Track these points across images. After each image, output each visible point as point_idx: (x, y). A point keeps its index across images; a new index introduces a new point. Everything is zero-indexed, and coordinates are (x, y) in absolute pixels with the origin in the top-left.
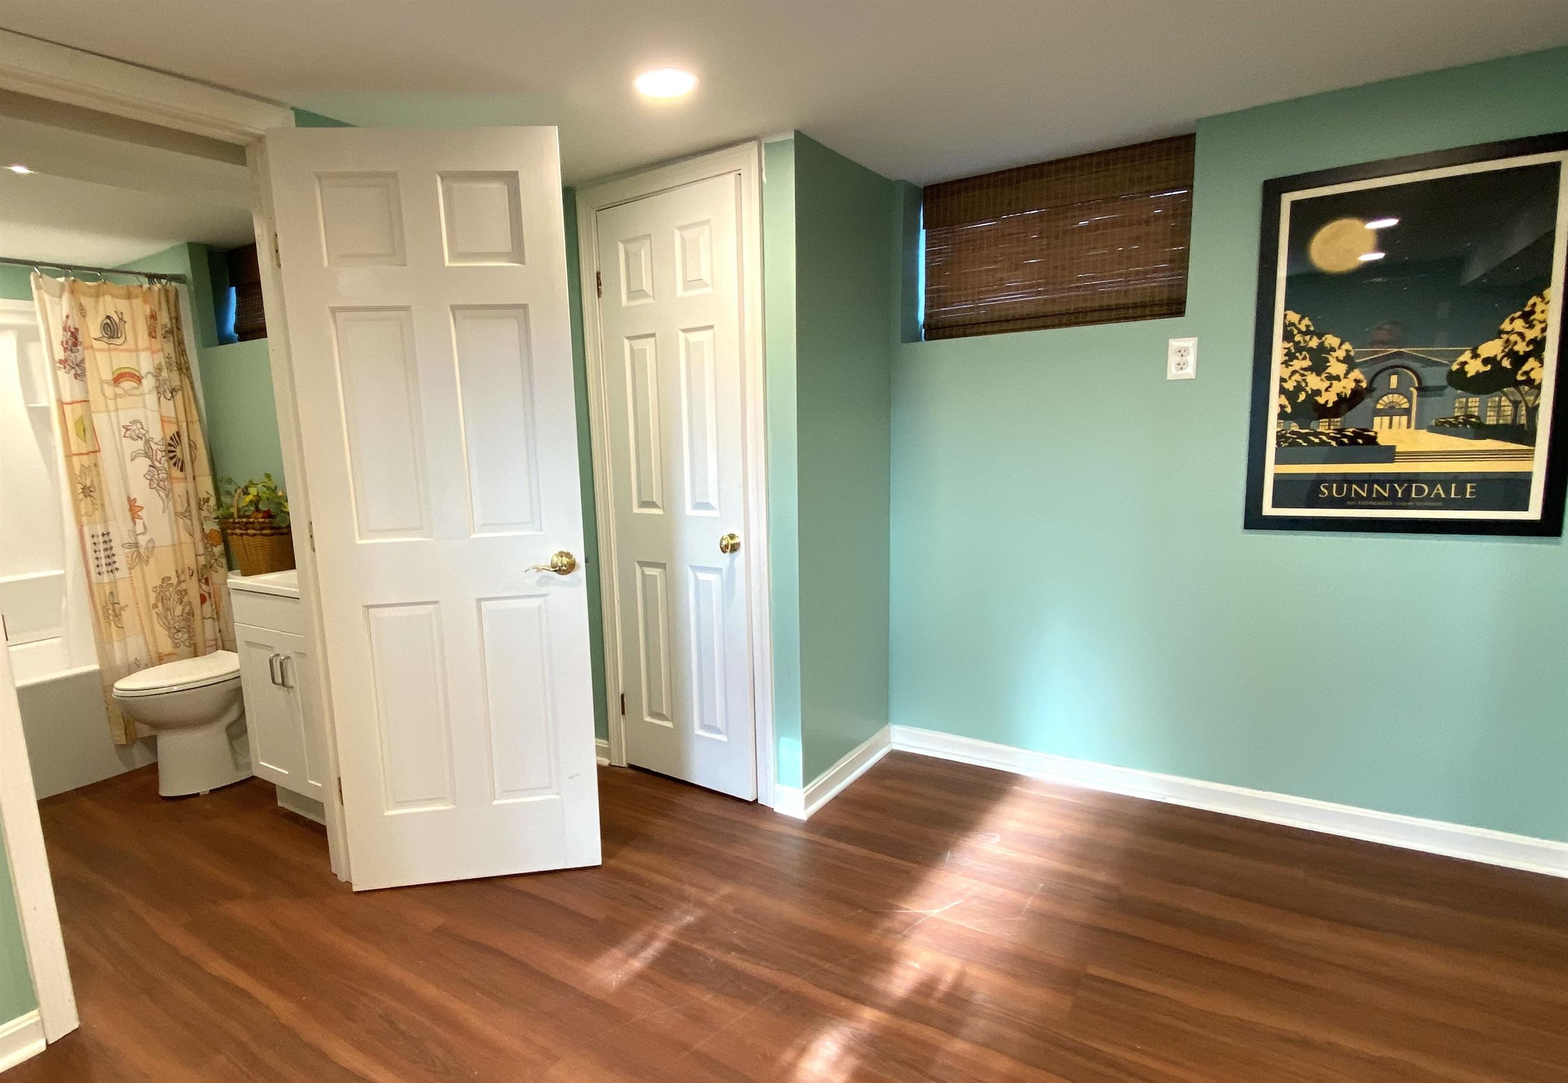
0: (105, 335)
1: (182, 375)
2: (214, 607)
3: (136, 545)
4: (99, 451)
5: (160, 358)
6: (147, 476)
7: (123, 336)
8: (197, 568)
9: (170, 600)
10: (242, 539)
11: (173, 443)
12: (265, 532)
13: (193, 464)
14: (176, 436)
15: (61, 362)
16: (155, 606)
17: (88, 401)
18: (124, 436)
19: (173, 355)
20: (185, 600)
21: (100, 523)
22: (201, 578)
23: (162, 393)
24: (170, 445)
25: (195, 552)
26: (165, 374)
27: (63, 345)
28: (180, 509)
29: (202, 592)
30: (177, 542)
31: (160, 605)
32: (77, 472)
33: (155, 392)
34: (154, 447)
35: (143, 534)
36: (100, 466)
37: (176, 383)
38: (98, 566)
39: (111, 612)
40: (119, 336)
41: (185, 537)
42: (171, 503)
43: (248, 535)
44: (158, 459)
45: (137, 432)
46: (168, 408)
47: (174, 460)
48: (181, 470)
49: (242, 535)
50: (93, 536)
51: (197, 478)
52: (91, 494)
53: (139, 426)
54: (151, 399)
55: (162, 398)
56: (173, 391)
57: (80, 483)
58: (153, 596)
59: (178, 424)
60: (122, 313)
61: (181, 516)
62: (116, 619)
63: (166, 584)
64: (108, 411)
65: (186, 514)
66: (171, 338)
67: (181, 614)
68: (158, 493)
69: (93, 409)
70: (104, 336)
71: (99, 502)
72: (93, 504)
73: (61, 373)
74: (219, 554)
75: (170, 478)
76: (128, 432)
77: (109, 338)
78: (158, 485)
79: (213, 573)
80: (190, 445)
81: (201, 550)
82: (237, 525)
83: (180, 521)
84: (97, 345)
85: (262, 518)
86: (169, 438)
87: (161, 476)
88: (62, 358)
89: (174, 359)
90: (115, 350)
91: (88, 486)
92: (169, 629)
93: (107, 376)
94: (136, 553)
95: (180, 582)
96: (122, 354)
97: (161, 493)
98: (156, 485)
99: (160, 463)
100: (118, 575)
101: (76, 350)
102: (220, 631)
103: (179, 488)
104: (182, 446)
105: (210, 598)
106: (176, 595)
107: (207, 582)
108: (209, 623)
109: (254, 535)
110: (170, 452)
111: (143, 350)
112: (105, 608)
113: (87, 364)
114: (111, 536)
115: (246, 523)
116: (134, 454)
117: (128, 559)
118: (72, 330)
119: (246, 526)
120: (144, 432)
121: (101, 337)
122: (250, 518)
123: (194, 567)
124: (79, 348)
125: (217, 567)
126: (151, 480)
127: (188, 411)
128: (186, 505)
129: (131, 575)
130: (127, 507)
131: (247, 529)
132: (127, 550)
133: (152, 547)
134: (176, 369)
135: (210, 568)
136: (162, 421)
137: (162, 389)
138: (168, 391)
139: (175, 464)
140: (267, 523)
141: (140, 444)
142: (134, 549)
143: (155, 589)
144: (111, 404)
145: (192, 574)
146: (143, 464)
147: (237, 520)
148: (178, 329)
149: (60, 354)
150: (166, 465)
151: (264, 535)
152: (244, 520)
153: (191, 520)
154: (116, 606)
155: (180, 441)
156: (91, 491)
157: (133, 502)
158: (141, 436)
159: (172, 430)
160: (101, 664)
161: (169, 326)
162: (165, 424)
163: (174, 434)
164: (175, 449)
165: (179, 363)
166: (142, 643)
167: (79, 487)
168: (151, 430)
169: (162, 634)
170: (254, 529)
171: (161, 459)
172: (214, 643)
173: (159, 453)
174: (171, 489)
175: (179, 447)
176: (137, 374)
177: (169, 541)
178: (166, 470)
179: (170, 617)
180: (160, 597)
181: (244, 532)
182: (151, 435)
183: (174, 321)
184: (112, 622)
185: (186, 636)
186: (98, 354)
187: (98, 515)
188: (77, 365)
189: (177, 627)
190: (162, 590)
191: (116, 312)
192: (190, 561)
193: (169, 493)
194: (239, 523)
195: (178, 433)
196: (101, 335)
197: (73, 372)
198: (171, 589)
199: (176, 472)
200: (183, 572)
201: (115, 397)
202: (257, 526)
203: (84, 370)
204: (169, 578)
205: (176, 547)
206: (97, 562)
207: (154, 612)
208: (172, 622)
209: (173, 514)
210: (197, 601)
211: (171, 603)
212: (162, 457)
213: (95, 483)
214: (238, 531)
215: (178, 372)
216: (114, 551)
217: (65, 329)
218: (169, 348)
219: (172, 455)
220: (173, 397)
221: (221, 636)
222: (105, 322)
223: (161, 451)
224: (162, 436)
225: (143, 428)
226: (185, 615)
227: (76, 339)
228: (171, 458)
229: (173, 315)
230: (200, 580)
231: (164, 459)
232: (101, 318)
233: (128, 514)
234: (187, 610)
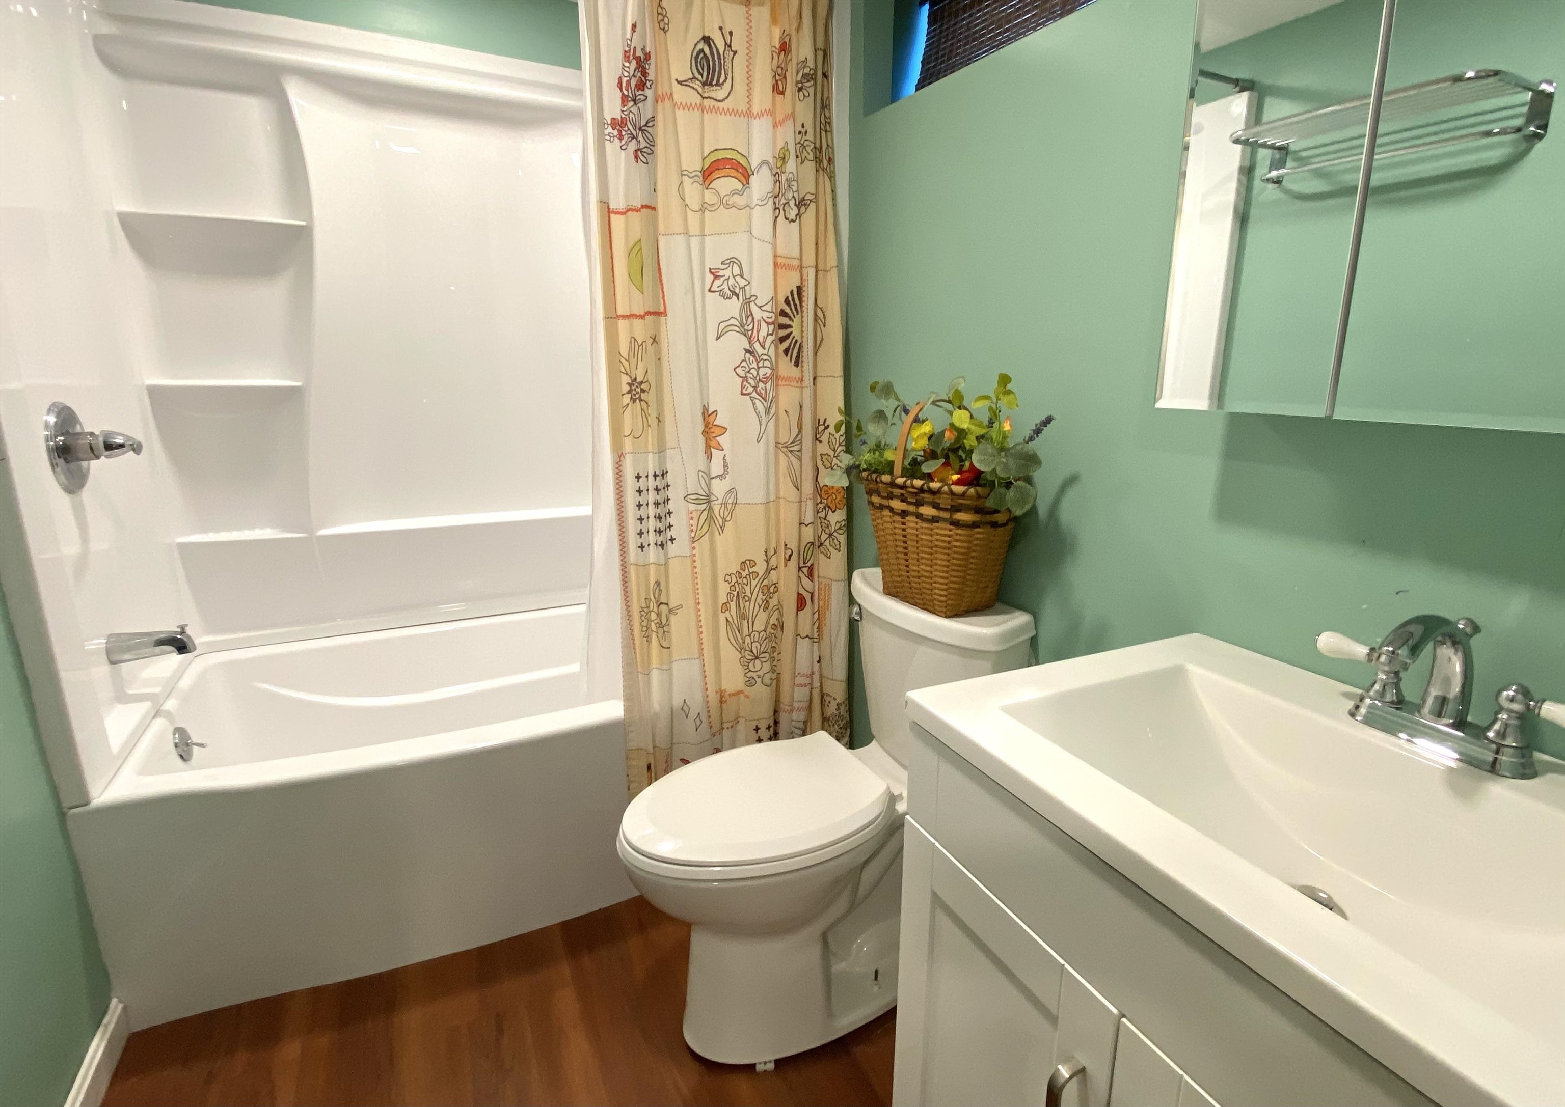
0: (697, 75)
1: (821, 172)
2: (816, 616)
3: (708, 499)
4: (664, 313)
5: (787, 135)
6: (739, 370)
7: (729, 81)
8: (799, 547)
9: (750, 600)
10: (904, 524)
11: (787, 310)
12: (961, 516)
13: (816, 353)
14: (796, 296)
15: (614, 123)
16: (726, 607)
17: (654, 209)
18: (710, 291)
19: (809, 128)
20: (773, 602)
21: (653, 452)
22: (802, 565)
23: (781, 209)
24: (783, 313)
25: (800, 520)
26: (791, 166)
27: (621, 89)
28: (784, 438)
29: (802, 591)
30: (772, 498)
31: (733, 605)
32: (624, 351)
33: (770, 206)
34: (757, 314)
35: (721, 477)
36: (664, 345)
37: (808, 187)
38: (641, 534)
39: (653, 616)
40: (721, 81)
41: (789, 492)
42: (771, 425)
43: (919, 516)
44: (761, 340)
45: (731, 281)
46: (789, 234)
47: (786, 344)
48: (797, 364)
49: (904, 514)
50: (638, 477)
51: (818, 379)
52: (643, 396)
53: (736, 271)
54: (762, 217)
55: (781, 219)
56: (801, 203)
57: (627, 374)
58: (724, 589)
59: (801, 272)
60: (731, 33)
61: (784, 449)
62: (661, 630)
63: (747, 572)
64: (686, 233)
65: (792, 448)
66: (811, 90)
67: (763, 628)
68: (754, 404)
69: (661, 228)
70: (694, 78)
71: (653, 413)
72: (645, 414)
73: (613, 147)
74: (838, 526)
75: (775, 377)
76: (718, 282)
77: (704, 84)
78: (755, 388)
79: (821, 556)
80: (816, 315)
81: (809, 517)
82: (897, 492)
83: (782, 458)
84: (682, 94)
85: (957, 483)
86: (781, 299)
87: (762, 371)
88: (618, 115)
89: (810, 136)
90: (712, 110)
91: (639, 380)
92: (741, 649)
93: (693, 163)
94: (706, 513)
95: (768, 571)
96: (723, 119)
97: (758, 403)
98: (750, 389)
99: (763, 347)
100: (672, 549)
101: (642, 98)
102: (819, 662)
103: (788, 397)
104: (802, 317)
105: (812, 600)
106: (760, 594)
107: (810, 575)
108: (803, 645)
109: (934, 520)
110: (783, 327)
111: (760, 115)
112: (645, 612)
113: (661, 133)
114: (669, 478)
115: (921, 490)
116: (723, 325)
117: (692, 522)
118: (639, 53)
119: (919, 497)
120: (743, 283)
121: (691, 79)
122: (932, 480)
123: (793, 545)
124: (648, 92)
125: (831, 549)
126: (745, 379)
127: (821, 245)
128: (795, 431)
129: (694, 552)
130: (700, 427)
131: (919, 504)
132: (692, 507)
133: (732, 504)
134: (811, 157)
135: (819, 547)
136: (776, 265)
137: (783, 201)
138: (792, 203)
139: (786, 352)
140: (970, 498)
141: (734, 306)
142: (705, 506)
143: (728, 578)
144: (693, 220)
145: (791, 555)
146: (736, 343)
147: (900, 481)
148: (825, 75)
149: (613, 108)
150: (772, 353)
151: (956, 524)
152: (918, 483)
153: (800, 459)
154: (663, 607)
155: (801, 306)
156: (643, 391)
157: (712, 418)
158: (737, 290)
159: (790, 282)
160: (627, 710)
161: (811, 63)
162: (779, 271)
163: (792, 292)
164: (790, 323)
165: (818, 145)
166: (698, 676)
167: (626, 379)
168: (754, 283)
169: (730, 655)
170: (936, 506)
171: (765, 339)
172: (808, 681)
173: (764, 325)
174: (775, 399)
175: (798, 318)
176: (743, 161)
177: (760, 498)
178: (771, 362)
179: (746, 632)
180: (735, 593)
181: (912, 508)
182: (754, 289)
183: (820, 54)
184: (654, 636)
185: (767, 667)
186: (680, 113)
187: (651, 436)
188: (640, 129)
189: (755, 652)
190: (740, 581)
191: (721, 28)
192: (789, 535)
193: (771, 403)
194: (903, 487)
195: (799, 289)
196: (691, 76)
197: (633, 146)
198: (754, 583)
199: (786, 367)
200: (775, 552)
201: (702, 210)
202: (945, 501)
203: (652, 144)
204: (753, 563)
205: (771, 504)
206: (639, 527)
207: (722, 617)
208: (748, 640)
209: (772, 445)
210: (790, 604)
211: (749, 608)
212: (769, 334)
213: (651, 377)
214: (897, 504)
215: (813, 164)
216: (671, 506)
217: (626, 58)
218: (805, 111)
219: (783, 333)
220: (799, 215)
221: (821, 669)
222: (700, 47)
223: (768, 324)
224: (771, 294)
225: (742, 276)
226: (769, 630)
227: (644, 73)
228: (782, 340)
229: (820, 44)
230: (800, 569)
231: (770, 339)
232: (695, 35)
233: (701, 440)
234: (773, 621)
